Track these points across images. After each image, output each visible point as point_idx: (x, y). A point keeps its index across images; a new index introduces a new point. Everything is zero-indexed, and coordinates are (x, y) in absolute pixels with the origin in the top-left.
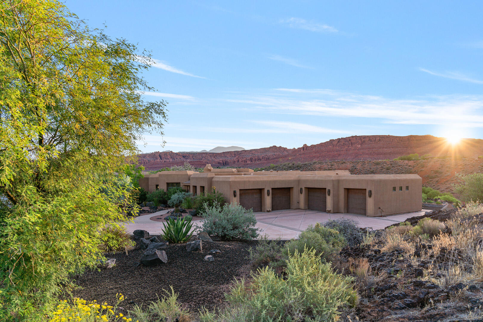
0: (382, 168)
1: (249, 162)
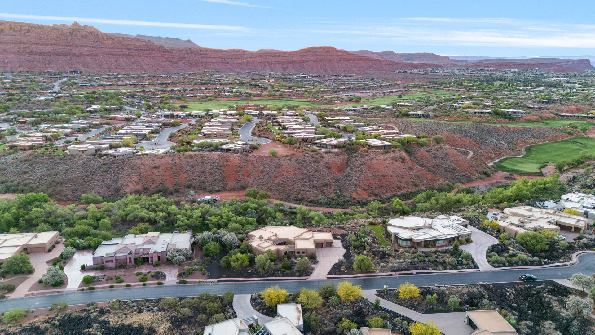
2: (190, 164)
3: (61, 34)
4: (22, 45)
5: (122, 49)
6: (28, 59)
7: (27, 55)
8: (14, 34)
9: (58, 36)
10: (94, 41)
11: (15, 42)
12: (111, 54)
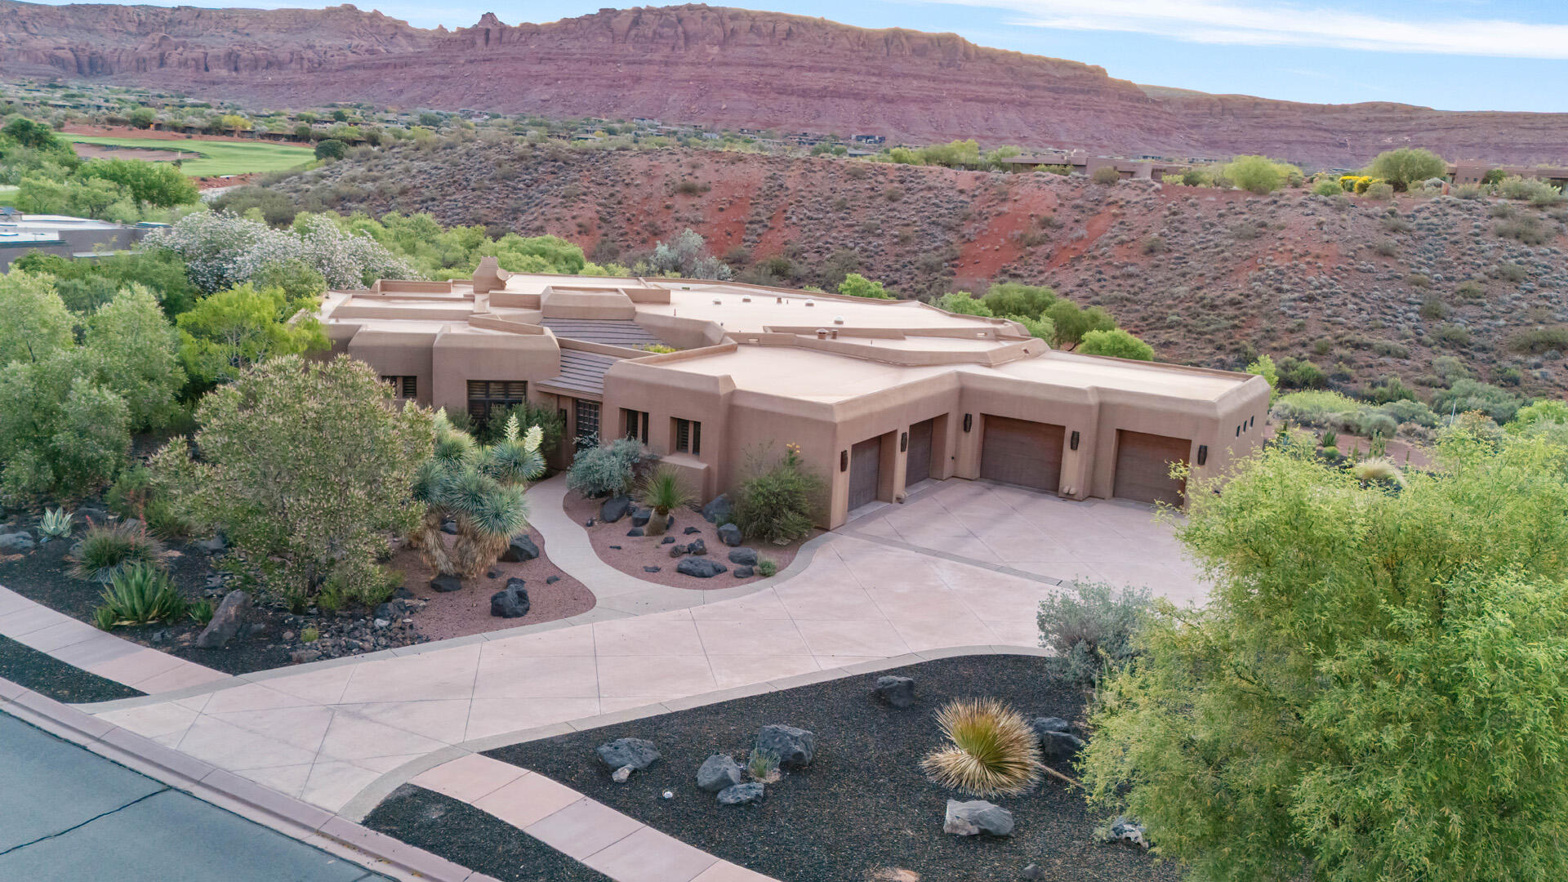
0: (872, 193)
2: (838, 198)
3: (863, 45)
4: (769, 71)
5: (1012, 85)
6: (772, 106)
7: (773, 95)
8: (758, 42)
9: (856, 48)
10: (940, 64)
11: (755, 62)
12: (977, 99)
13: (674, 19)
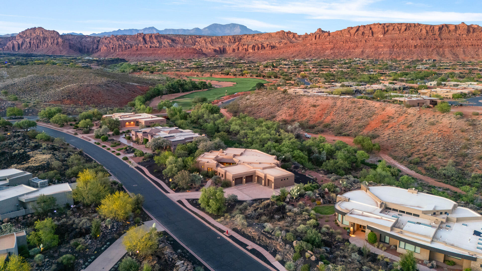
1: (251, 51)
13: (369, 28)
